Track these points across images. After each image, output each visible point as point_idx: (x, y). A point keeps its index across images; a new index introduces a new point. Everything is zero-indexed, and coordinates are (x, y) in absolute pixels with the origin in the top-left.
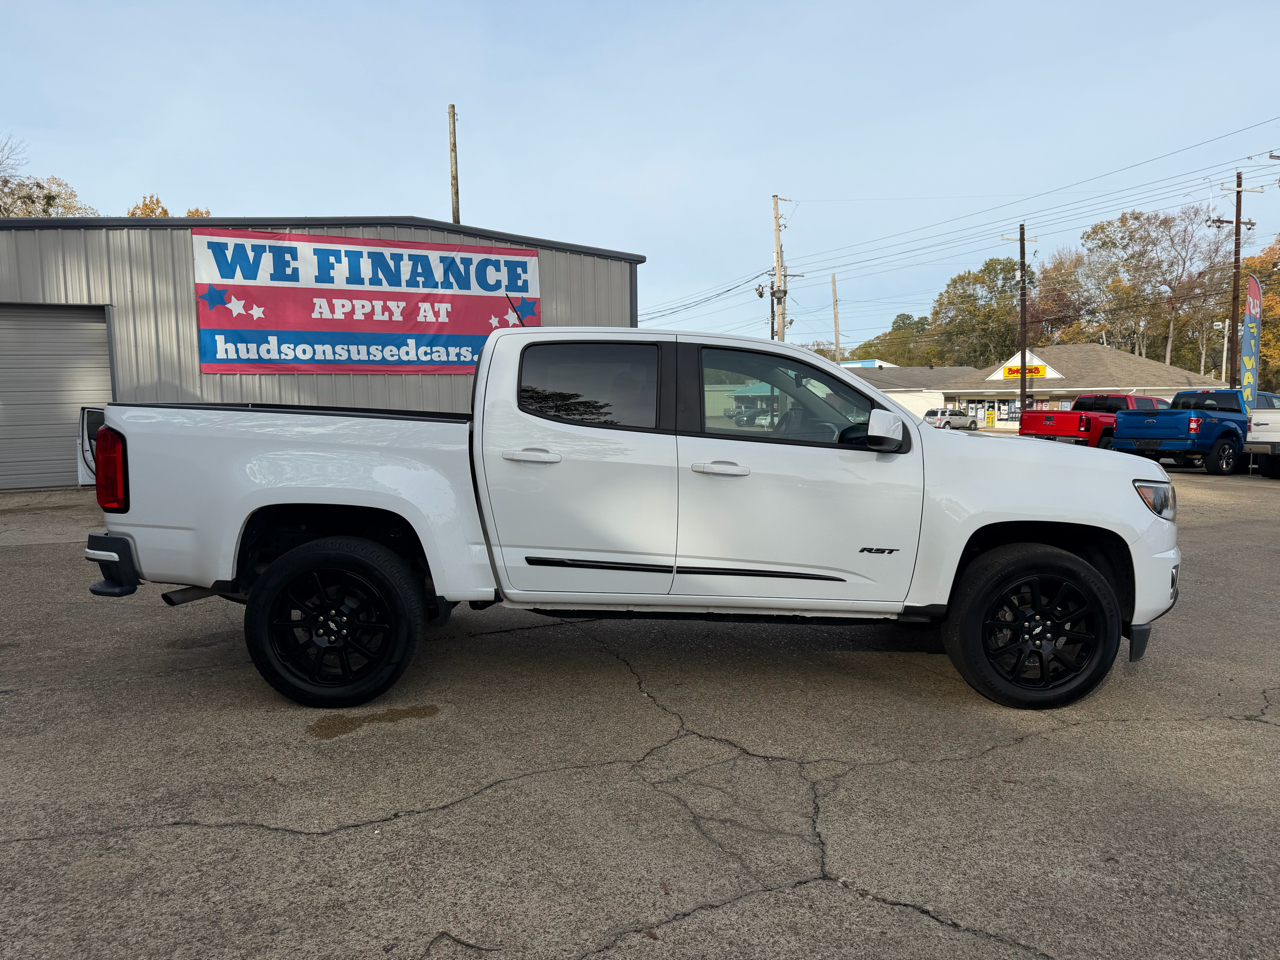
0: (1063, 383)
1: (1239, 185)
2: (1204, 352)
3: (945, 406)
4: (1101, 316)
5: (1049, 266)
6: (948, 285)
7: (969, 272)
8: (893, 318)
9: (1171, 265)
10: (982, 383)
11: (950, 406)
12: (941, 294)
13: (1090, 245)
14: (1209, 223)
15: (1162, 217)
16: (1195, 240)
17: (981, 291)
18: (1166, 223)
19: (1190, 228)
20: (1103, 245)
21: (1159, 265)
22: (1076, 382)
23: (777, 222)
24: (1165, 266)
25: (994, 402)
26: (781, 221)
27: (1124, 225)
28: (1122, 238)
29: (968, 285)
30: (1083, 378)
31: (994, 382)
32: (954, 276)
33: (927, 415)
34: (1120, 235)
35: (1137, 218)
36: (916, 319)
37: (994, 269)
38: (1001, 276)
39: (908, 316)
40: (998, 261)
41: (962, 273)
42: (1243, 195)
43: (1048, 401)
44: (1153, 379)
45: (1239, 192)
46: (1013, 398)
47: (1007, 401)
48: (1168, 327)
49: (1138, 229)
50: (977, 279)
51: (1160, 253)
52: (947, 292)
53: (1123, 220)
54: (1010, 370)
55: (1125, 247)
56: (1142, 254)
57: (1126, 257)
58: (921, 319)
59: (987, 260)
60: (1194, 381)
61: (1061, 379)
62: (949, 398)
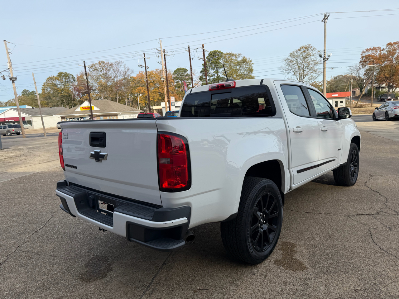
0: (100, 111)
1: (144, 56)
2: (127, 102)
3: (62, 120)
4: (96, 91)
5: (79, 75)
6: (46, 80)
7: (53, 76)
8: (22, 91)
9: (115, 77)
10: (74, 112)
11: (63, 120)
12: (44, 83)
13: (91, 70)
14: (139, 66)
15: (110, 64)
16: (120, 71)
17: (58, 82)
18: (111, 65)
19: (118, 67)
20: (95, 70)
21: (111, 77)
22: (104, 111)
23: (8, 51)
24: (113, 77)
25: (78, 118)
26: (9, 51)
27: (100, 65)
28: (100, 69)
29: (53, 80)
30: (106, 110)
31: (78, 112)
32: (48, 77)
33: (58, 124)
34: (99, 68)
35: (103, 63)
36: (31, 92)
37: (62, 76)
38: (64, 78)
39: (27, 90)
40: (62, 73)
41: (51, 76)
42: (146, 59)
43: (96, 117)
44: (124, 110)
45: (145, 58)
46: (85, 117)
47: (83, 118)
48: (116, 94)
49: (104, 66)
50: (56, 79)
51: (111, 73)
52: (46, 82)
53: (99, 63)
54: (82, 108)
55: (101, 71)
56: (106, 73)
57: (101, 74)
58: (32, 91)
59: (59, 73)
60: (134, 110)
61: (99, 110)
62: (62, 118)
